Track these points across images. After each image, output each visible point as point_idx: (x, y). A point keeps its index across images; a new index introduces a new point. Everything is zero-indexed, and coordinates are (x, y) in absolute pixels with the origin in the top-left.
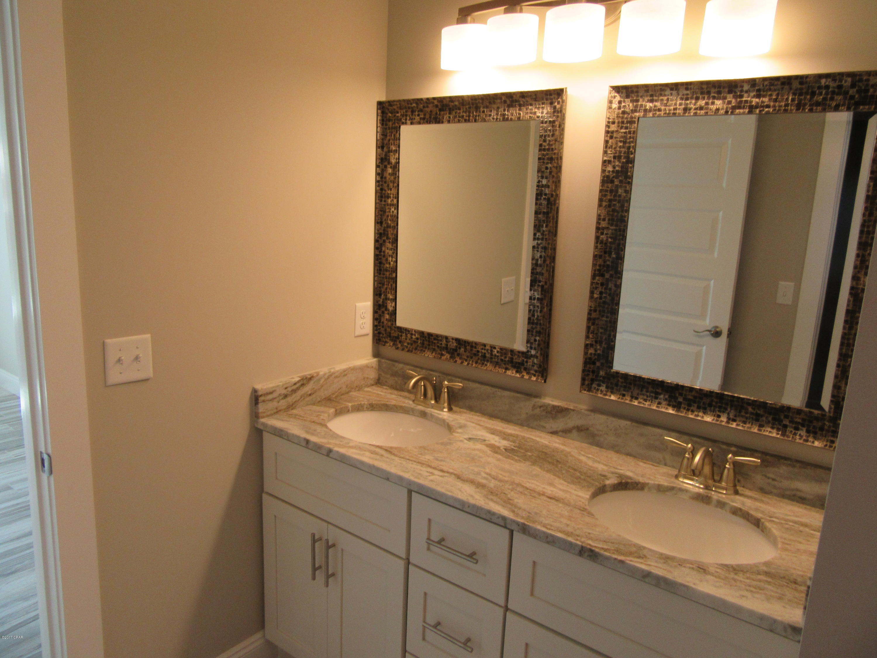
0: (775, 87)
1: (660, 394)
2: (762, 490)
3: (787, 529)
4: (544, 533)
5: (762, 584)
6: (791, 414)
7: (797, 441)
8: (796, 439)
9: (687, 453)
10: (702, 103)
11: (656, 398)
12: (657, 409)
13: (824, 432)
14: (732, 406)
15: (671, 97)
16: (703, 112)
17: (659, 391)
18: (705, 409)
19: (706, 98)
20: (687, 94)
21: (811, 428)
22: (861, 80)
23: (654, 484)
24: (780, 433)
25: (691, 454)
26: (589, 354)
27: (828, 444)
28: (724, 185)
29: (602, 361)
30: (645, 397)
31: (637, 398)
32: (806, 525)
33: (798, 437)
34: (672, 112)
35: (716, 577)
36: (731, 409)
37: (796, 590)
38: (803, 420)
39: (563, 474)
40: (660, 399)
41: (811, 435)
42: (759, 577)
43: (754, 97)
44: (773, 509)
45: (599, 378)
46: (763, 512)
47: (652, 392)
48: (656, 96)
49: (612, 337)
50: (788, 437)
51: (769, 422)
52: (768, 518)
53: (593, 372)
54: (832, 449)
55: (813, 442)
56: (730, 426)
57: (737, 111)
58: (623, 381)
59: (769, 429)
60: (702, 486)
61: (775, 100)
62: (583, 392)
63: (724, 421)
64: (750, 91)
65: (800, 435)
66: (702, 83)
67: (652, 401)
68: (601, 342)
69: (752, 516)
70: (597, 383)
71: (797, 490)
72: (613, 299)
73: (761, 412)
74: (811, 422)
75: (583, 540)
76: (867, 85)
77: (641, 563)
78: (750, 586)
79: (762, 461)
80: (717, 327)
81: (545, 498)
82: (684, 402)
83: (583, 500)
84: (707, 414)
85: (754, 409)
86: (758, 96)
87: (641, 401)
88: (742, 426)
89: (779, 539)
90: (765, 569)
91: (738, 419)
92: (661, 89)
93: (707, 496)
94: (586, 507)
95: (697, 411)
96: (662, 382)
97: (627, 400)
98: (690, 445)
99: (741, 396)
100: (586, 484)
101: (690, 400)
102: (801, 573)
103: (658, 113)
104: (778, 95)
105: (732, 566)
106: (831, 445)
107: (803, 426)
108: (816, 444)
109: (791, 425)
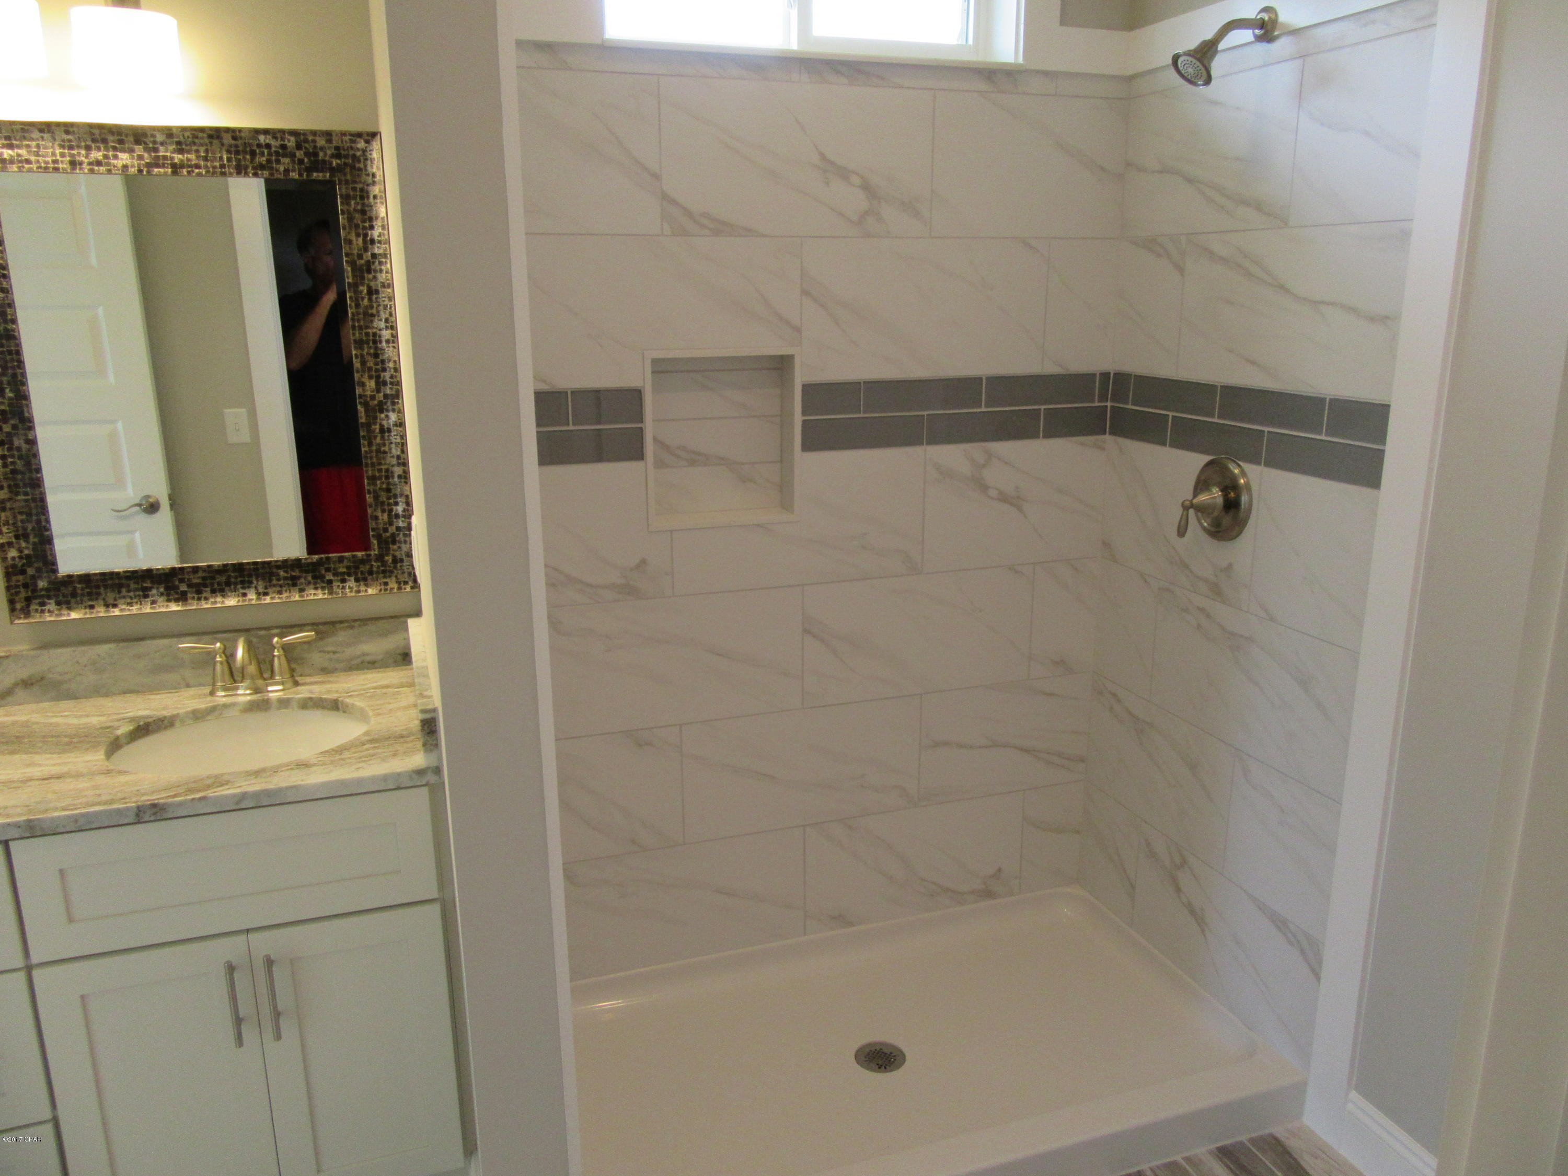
0: (202, 141)
1: (150, 589)
2: (325, 671)
3: (370, 696)
4: (69, 817)
5: (371, 751)
6: (332, 566)
7: (349, 594)
8: (346, 594)
9: (218, 656)
10: (97, 155)
11: (146, 596)
12: (153, 611)
13: (374, 576)
14: (257, 577)
15: (43, 143)
16: (102, 169)
17: (147, 584)
18: (221, 590)
19: (102, 148)
20: (70, 141)
21: (359, 575)
22: (306, 141)
23: (187, 713)
24: (326, 592)
25: (223, 655)
26: (9, 559)
27: (383, 587)
28: (94, 261)
29: (36, 565)
30: (129, 600)
31: (115, 606)
32: (387, 687)
33: (348, 590)
34: (51, 165)
35: (322, 765)
36: (258, 581)
37: (406, 742)
38: (348, 568)
39: (40, 748)
40: (153, 596)
41: (362, 583)
42: (365, 747)
43: (174, 151)
44: (346, 686)
45: (39, 594)
46: (337, 692)
47: (136, 590)
48: (16, 140)
49: (44, 524)
50: (337, 593)
51: (309, 583)
52: (345, 695)
53: (26, 586)
54: (388, 592)
55: (366, 591)
56: (263, 602)
57: (156, 170)
58: (84, 586)
59: (313, 592)
60: (248, 692)
61: (206, 159)
62: (17, 622)
63: (253, 599)
64: (166, 144)
65: (350, 587)
66: (91, 126)
67: (141, 602)
68: (26, 537)
69: (326, 700)
70: (37, 601)
71: (364, 654)
72: (28, 464)
73: (296, 573)
74: (357, 568)
75: (134, 799)
76: (315, 147)
77: (229, 789)
78: (360, 758)
79: (317, 633)
80: (148, 497)
81: (37, 782)
82: (190, 590)
83: (100, 763)
84: (229, 596)
85: (286, 572)
86: (181, 151)
87: (124, 607)
88: (279, 598)
89: (367, 708)
90: (367, 738)
91: (270, 590)
92: (22, 129)
93: (263, 700)
94: (109, 768)
95: (212, 597)
96: (149, 571)
97: (101, 611)
98: (218, 645)
99: (266, 560)
100: (88, 746)
101: (197, 585)
102: (404, 727)
103: (27, 166)
104: (207, 151)
105: (333, 750)
106: (386, 587)
107: (349, 575)
108: (370, 591)
109: (336, 578)
